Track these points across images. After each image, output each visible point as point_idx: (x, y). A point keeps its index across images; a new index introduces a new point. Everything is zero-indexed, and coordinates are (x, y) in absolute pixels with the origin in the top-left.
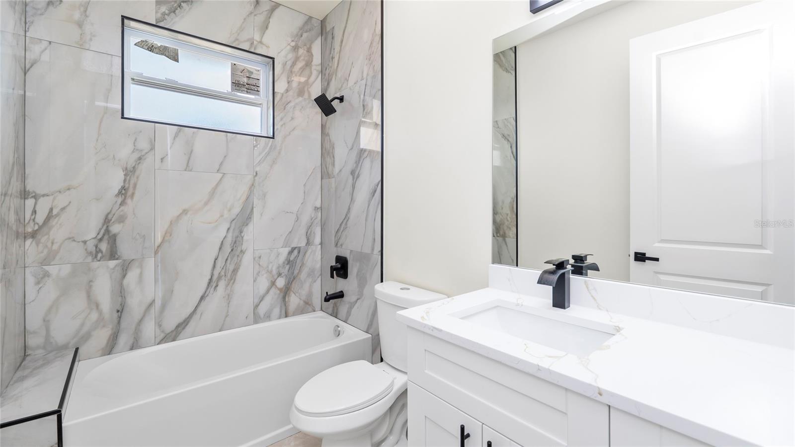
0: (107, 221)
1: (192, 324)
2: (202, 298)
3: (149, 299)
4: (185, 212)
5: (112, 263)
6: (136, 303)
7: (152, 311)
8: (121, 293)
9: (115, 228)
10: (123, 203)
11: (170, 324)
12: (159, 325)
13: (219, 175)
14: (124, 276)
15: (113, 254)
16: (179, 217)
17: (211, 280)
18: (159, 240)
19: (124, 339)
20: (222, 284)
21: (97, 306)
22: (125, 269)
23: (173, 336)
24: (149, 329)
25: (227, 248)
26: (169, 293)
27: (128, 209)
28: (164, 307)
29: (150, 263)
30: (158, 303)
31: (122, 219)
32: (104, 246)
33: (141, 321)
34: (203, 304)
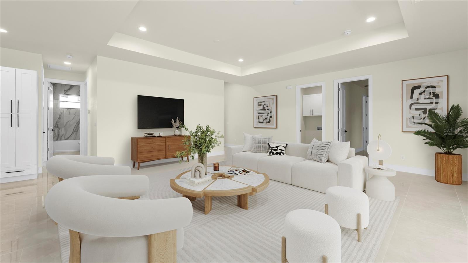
0: (57, 122)
1: (70, 138)
2: (71, 134)
3: (63, 133)
4: (69, 121)
5: (58, 128)
6: (61, 134)
7: (63, 136)
8: (59, 132)
9: (58, 123)
10: (59, 120)
11: (66, 137)
12: (64, 137)
13: (74, 116)
14: (59, 130)
15: (58, 127)
16: (68, 122)
17: (73, 132)
18: (64, 125)
19: (59, 139)
20: (75, 133)
21: (55, 134)
22: (59, 129)
23: (67, 139)
24: (63, 138)
25: (76, 127)
26: (66, 133)
27: (60, 121)
28: (65, 135)
29: (63, 129)
30: (64, 134)
31: (59, 122)
32: (56, 126)
33: (62, 137)
34: (72, 135)
